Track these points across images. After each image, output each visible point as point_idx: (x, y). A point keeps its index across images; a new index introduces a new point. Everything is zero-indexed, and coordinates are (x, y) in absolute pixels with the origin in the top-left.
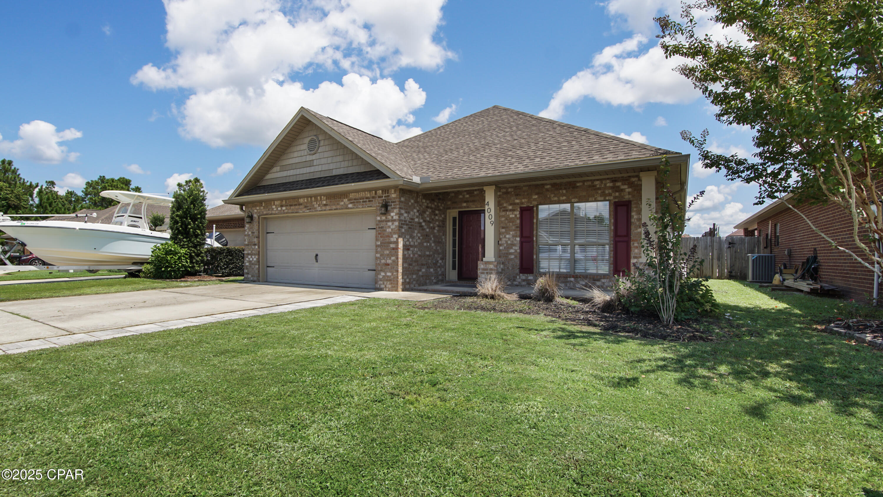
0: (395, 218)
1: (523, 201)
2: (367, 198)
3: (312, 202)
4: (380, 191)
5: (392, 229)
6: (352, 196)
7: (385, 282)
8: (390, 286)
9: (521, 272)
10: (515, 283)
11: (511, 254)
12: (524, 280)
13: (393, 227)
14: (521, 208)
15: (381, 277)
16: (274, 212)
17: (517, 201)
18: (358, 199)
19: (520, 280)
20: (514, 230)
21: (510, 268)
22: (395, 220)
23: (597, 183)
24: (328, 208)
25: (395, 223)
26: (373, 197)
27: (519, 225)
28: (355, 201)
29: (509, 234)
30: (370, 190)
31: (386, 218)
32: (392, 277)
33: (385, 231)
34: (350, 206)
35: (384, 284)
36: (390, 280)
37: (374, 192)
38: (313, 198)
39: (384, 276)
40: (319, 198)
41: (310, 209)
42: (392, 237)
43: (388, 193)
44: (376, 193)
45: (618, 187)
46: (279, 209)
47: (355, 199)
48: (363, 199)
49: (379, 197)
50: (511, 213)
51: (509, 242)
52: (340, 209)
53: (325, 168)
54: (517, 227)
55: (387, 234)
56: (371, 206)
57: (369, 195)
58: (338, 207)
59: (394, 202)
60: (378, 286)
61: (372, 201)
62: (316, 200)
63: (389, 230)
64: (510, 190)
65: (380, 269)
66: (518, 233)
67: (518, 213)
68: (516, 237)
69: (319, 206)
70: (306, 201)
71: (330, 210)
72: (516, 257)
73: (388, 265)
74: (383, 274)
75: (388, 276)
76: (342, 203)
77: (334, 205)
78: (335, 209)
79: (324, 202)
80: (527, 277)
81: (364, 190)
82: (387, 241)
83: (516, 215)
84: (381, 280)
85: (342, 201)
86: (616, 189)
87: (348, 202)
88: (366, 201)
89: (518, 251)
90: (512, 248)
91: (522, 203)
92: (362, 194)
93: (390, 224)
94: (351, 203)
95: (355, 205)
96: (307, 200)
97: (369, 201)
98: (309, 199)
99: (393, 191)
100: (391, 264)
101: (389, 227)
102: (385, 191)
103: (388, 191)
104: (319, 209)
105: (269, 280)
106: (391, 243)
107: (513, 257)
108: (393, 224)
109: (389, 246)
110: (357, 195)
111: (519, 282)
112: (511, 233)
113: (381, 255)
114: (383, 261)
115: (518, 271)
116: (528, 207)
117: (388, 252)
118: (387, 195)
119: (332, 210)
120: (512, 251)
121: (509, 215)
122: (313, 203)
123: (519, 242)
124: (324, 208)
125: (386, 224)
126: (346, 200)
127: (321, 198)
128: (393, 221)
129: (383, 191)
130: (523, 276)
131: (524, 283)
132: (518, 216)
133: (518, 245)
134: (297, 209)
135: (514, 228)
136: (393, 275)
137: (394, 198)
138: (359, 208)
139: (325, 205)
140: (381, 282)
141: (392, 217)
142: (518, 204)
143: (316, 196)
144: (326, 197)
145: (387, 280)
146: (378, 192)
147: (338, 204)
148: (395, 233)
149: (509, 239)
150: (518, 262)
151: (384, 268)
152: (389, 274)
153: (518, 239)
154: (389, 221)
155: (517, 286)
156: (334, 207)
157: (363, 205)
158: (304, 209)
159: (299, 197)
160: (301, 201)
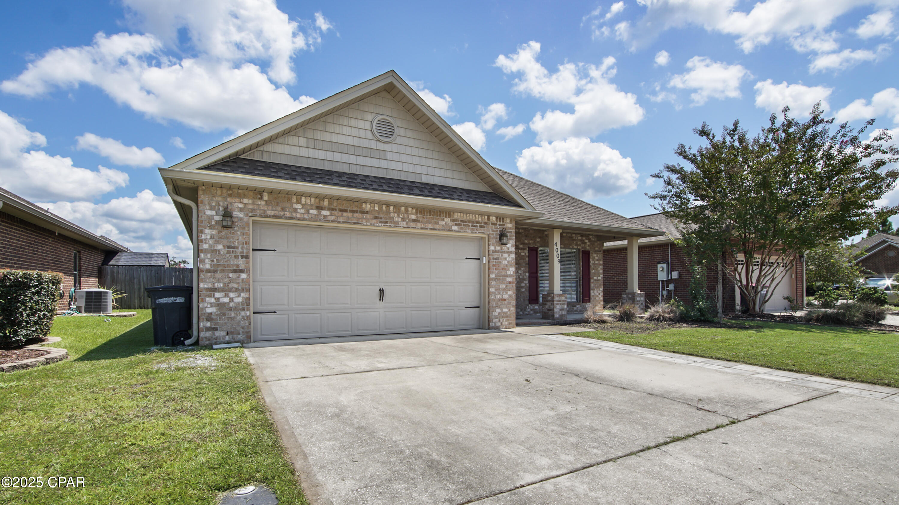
0: (510, 249)
1: (531, 242)
2: (477, 222)
3: (388, 212)
4: (494, 218)
5: (508, 262)
6: (457, 216)
7: (501, 320)
8: (507, 323)
9: (529, 303)
10: (526, 313)
11: (523, 287)
12: (532, 310)
13: (509, 259)
14: (529, 248)
15: (496, 314)
16: (298, 216)
17: (526, 241)
18: (465, 222)
19: (529, 310)
20: (524, 267)
21: (522, 300)
22: (511, 252)
23: (574, 235)
24: (419, 225)
25: (511, 255)
26: (485, 223)
27: (528, 262)
28: (462, 223)
29: (521, 270)
30: (482, 214)
31: (501, 249)
32: (509, 313)
33: (501, 262)
34: (455, 228)
35: (499, 321)
36: (507, 317)
37: (486, 217)
38: (392, 208)
39: (499, 313)
40: (403, 209)
41: (386, 222)
42: (508, 270)
43: (503, 222)
44: (489, 219)
45: (584, 240)
46: (313, 212)
47: (461, 221)
48: (473, 222)
49: (493, 224)
50: (522, 251)
51: (521, 277)
52: (439, 230)
53: (411, 168)
54: (526, 264)
55: (502, 267)
56: (483, 233)
57: (480, 220)
58: (437, 227)
59: (509, 232)
60: (493, 325)
61: (484, 227)
62: (398, 212)
63: (505, 262)
64: (521, 231)
65: (494, 305)
66: (527, 270)
67: (527, 252)
68: (526, 272)
69: (403, 220)
70: (377, 208)
71: (422, 228)
72: (526, 290)
73: (505, 300)
74: (498, 310)
75: (504, 313)
76: (443, 223)
77: (430, 223)
78: (431, 229)
79: (413, 217)
80: (534, 307)
81: (474, 213)
82: (503, 274)
83: (525, 254)
84: (496, 318)
85: (443, 220)
86: (583, 242)
87: (452, 223)
88: (476, 226)
89: (528, 285)
90: (523, 282)
91: (530, 244)
92: (471, 217)
93: (506, 255)
94: (456, 225)
95: (462, 228)
96: (381, 208)
97: (481, 227)
98: (384, 207)
99: (508, 220)
100: (508, 299)
101: (505, 259)
102: (500, 218)
103: (503, 219)
104: (404, 224)
105: (260, 337)
106: (507, 276)
107: (524, 290)
108: (509, 256)
109: (505, 280)
110: (465, 217)
111: (529, 312)
112: (522, 269)
113: (496, 290)
114: (498, 296)
115: (527, 302)
116: (534, 247)
117: (504, 286)
118: (501, 223)
119: (426, 229)
120: (523, 285)
121: (520, 253)
122: (392, 215)
123: (528, 277)
124: (412, 224)
125: (502, 256)
126: (448, 220)
127: (407, 211)
128: (509, 253)
129: (497, 218)
130: (531, 307)
131: (532, 312)
132: (527, 254)
133: (527, 280)
134: (358, 219)
135: (524, 264)
136: (509, 310)
137: (510, 228)
138: (468, 233)
139: (414, 221)
140: (497, 320)
141: (508, 249)
142: (526, 244)
143: (397, 206)
144: (417, 210)
145: (503, 317)
146: (491, 218)
147: (437, 223)
148: (511, 266)
149: (521, 274)
150: (527, 294)
151: (499, 303)
152: (505, 310)
153: (527, 274)
154: (504, 252)
155: (527, 315)
156: (430, 226)
157: (472, 229)
158: (374, 221)
159: (361, 201)
160: (368, 207)
